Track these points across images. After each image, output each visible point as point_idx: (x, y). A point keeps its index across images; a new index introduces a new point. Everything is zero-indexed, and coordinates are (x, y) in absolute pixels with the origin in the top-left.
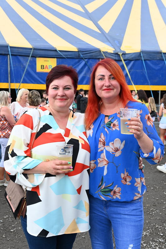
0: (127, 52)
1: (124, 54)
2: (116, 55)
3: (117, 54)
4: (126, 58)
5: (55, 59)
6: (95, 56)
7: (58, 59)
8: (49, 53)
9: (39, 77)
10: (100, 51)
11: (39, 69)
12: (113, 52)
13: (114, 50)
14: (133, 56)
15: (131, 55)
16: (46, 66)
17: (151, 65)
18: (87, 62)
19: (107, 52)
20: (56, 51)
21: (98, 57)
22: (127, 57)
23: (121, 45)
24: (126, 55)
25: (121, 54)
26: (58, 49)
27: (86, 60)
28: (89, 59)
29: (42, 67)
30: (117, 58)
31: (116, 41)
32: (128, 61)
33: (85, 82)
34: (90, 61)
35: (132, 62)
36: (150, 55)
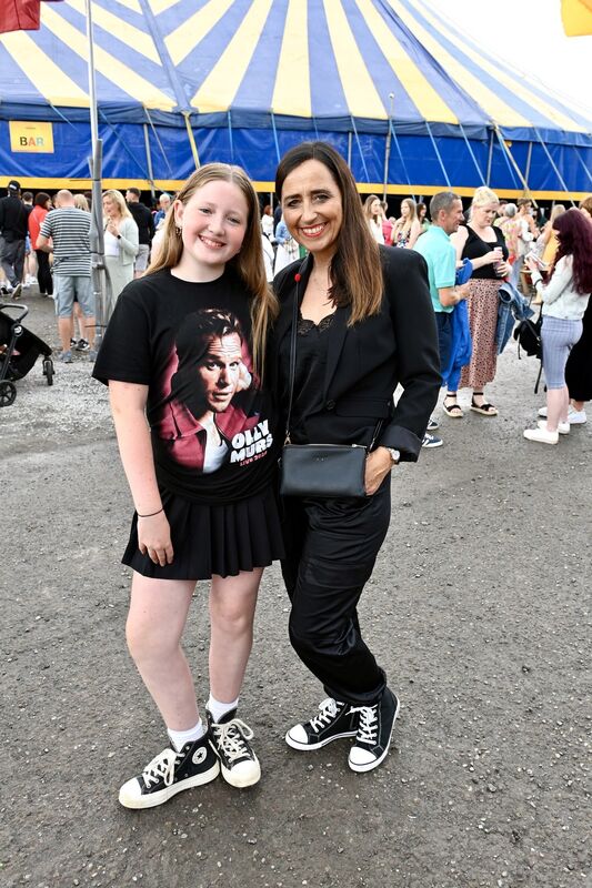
0: (201, 112)
1: (195, 115)
2: (179, 117)
3: (180, 114)
4: (198, 124)
5: (50, 124)
6: (133, 118)
7: (56, 124)
8: (36, 111)
9: (18, 163)
10: (142, 108)
11: (16, 146)
12: (170, 110)
13: (175, 105)
14: (213, 120)
15: (210, 118)
16: (31, 139)
17: (252, 139)
18: (118, 130)
19: (158, 110)
20: (49, 106)
21: (139, 122)
22: (200, 121)
23: (193, 95)
24: (200, 117)
25: (187, 114)
26: (54, 103)
27: (115, 127)
28: (121, 124)
29: (23, 141)
30: (179, 124)
31: (187, 86)
32: (202, 131)
33: (114, 173)
34: (124, 129)
35: (212, 133)
36: (249, 118)
